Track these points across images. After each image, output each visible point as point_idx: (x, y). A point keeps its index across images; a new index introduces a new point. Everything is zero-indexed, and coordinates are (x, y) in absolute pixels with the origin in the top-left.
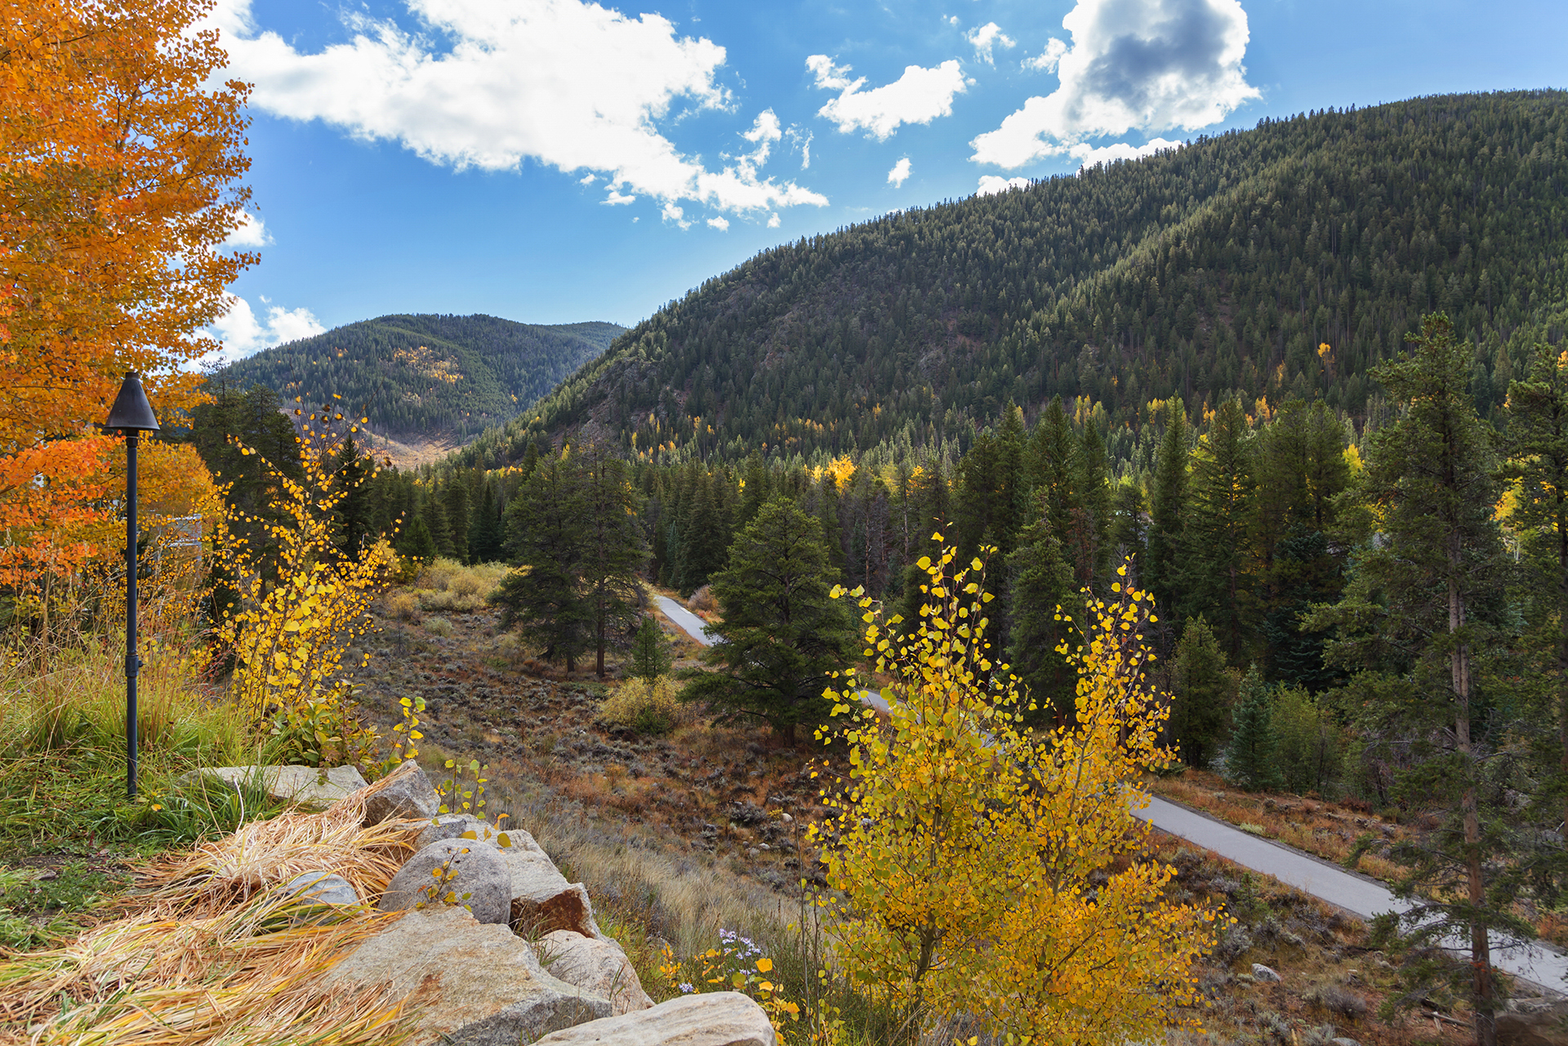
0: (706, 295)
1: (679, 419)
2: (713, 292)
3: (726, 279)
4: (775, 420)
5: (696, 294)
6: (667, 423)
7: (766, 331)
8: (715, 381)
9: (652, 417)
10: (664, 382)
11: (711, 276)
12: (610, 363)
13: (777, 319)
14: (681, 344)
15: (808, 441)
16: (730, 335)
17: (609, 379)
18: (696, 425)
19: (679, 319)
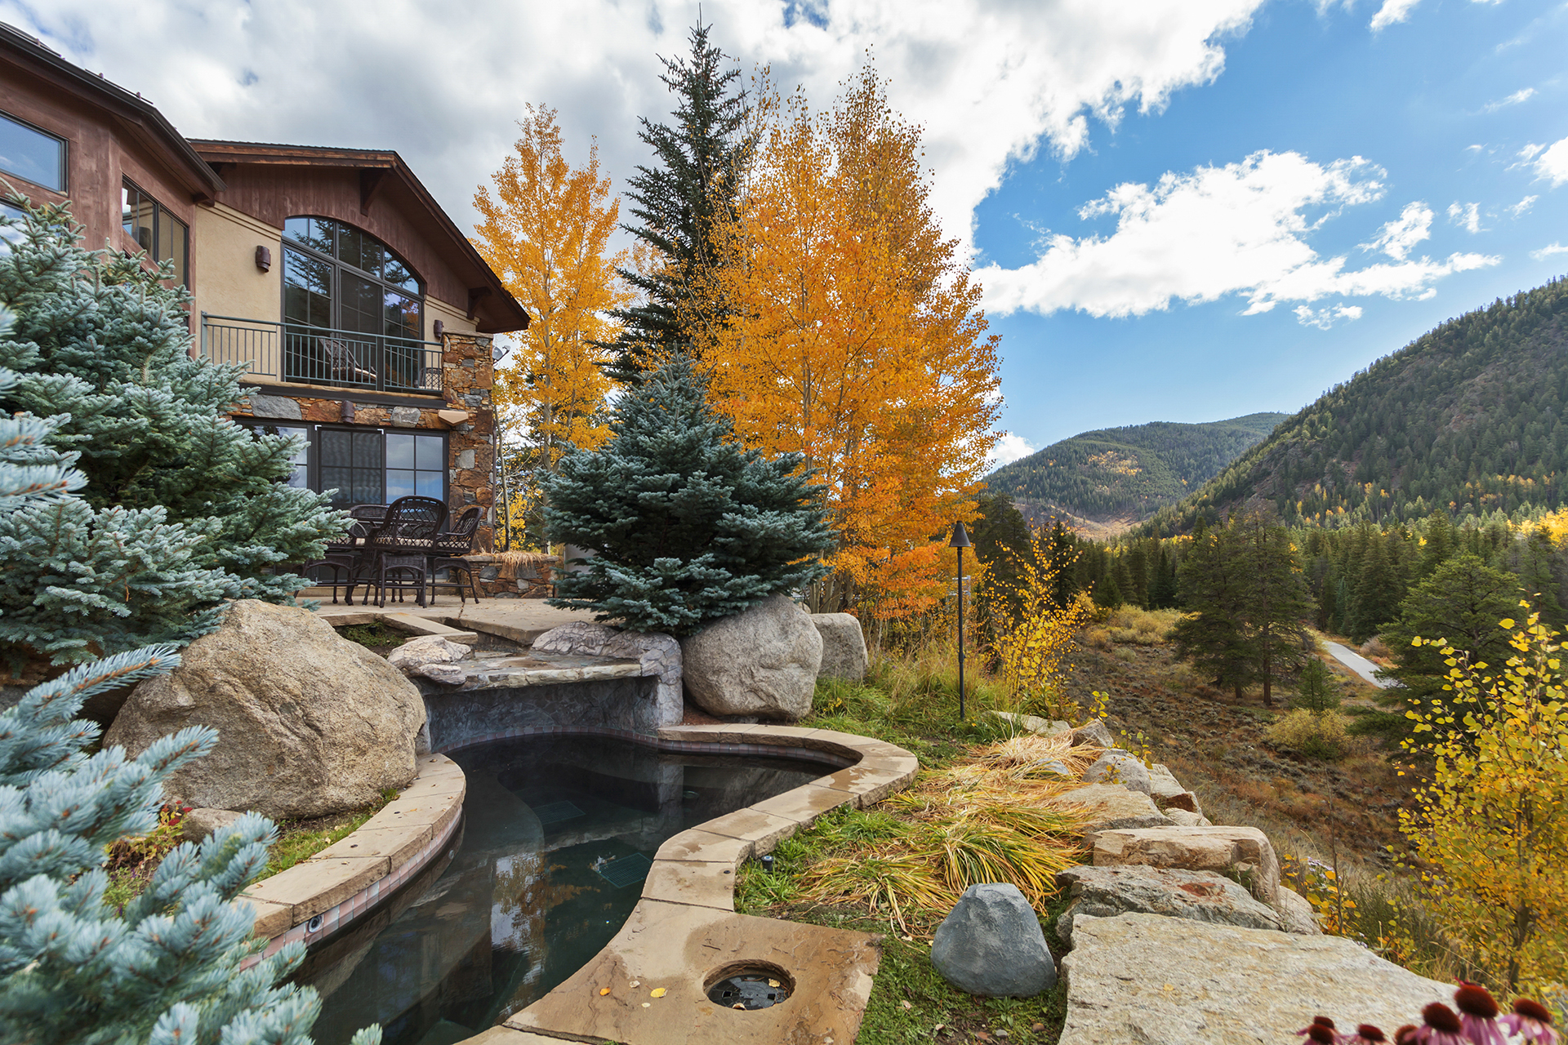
0: (1376, 373)
1: (1347, 487)
2: (1383, 369)
3: (1399, 356)
4: (1465, 480)
5: (1364, 375)
6: (1334, 491)
7: (1451, 396)
8: (1389, 449)
9: (1318, 487)
10: (1330, 455)
11: (1380, 356)
12: (1274, 446)
13: (1466, 383)
14: (1348, 421)
15: (1511, 496)
16: (1405, 405)
17: (1272, 459)
18: (1367, 491)
19: (1345, 399)
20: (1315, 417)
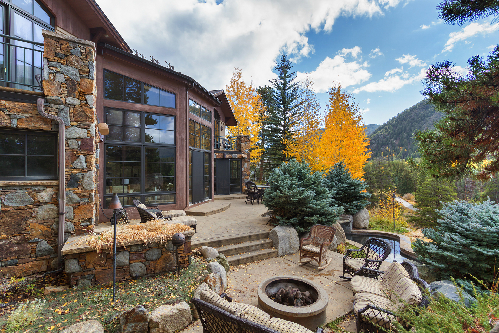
0: (404, 114)
1: (396, 148)
2: (406, 113)
3: (411, 109)
5: (401, 114)
6: (392, 149)
7: (424, 122)
8: (407, 137)
9: (387, 148)
10: (391, 138)
11: (405, 109)
12: (375, 135)
13: (428, 118)
14: (396, 128)
16: (412, 124)
17: (375, 139)
18: (401, 149)
19: (396, 122)
20: (387, 127)
